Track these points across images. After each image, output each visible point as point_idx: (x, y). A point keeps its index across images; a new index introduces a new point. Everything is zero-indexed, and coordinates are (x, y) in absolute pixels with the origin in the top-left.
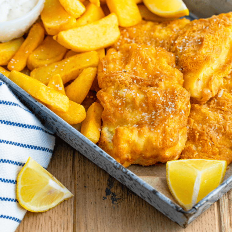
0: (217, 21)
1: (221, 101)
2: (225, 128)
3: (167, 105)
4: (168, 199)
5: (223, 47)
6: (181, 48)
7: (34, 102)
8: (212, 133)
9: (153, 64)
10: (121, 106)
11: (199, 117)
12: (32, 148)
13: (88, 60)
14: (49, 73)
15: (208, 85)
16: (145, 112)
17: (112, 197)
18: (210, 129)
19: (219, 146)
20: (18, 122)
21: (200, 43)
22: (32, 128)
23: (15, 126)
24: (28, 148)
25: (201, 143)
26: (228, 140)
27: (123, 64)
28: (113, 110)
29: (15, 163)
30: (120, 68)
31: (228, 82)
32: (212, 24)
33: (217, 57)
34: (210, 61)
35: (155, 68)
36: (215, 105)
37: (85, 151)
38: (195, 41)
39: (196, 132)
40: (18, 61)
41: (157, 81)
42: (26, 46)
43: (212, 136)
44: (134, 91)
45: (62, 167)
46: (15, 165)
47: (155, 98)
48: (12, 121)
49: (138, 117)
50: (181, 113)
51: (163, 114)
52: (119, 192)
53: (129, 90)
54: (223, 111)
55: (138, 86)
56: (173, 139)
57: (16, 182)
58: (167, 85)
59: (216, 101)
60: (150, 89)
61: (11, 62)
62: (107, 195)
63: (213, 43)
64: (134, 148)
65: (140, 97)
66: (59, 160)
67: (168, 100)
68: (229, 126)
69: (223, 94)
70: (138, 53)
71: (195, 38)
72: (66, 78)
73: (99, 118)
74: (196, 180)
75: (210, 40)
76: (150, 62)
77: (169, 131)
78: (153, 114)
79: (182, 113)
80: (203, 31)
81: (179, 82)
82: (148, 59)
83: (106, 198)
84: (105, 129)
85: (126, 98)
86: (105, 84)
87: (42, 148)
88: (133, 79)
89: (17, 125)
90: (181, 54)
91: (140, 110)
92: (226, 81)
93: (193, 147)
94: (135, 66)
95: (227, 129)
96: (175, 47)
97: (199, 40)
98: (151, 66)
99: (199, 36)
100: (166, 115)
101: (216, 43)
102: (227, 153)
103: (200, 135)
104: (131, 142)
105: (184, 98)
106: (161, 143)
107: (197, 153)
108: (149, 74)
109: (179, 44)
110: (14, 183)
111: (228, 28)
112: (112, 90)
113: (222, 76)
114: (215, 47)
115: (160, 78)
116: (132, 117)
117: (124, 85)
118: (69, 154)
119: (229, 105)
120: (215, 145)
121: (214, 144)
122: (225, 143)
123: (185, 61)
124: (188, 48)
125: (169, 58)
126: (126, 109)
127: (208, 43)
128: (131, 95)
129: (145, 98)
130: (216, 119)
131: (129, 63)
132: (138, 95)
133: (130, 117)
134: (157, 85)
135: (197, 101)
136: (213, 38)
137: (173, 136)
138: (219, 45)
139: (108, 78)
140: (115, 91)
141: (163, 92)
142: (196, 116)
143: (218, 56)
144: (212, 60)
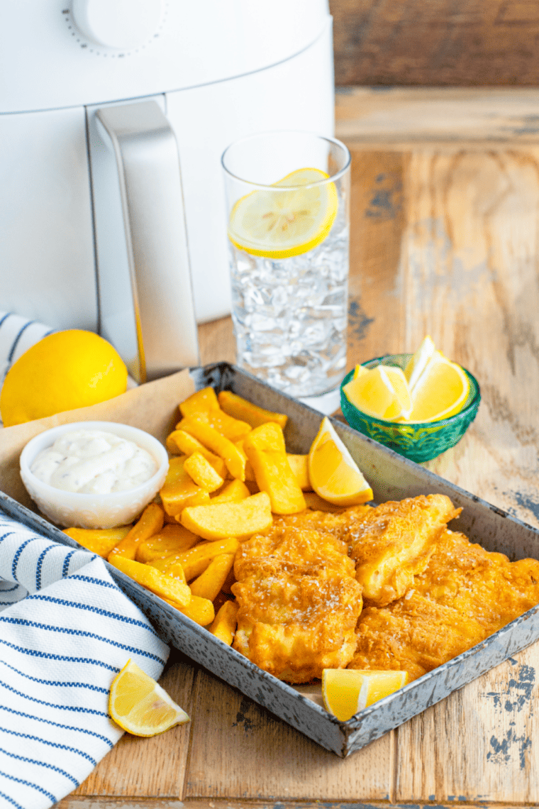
0: (411, 501)
1: (408, 604)
2: (411, 636)
3: (329, 599)
4: (318, 707)
5: (417, 534)
6: (357, 536)
7: (141, 590)
8: (392, 641)
9: (313, 548)
10: (263, 601)
11: (376, 623)
12: (135, 652)
13: (222, 547)
14: (166, 566)
15: (390, 581)
16: (297, 608)
17: (246, 723)
18: (390, 637)
19: (401, 659)
20: (116, 613)
21: (383, 528)
22: (135, 624)
23: (112, 618)
24: (128, 651)
25: (376, 654)
26: (414, 652)
27: (272, 549)
28: (252, 606)
29: (110, 668)
30: (267, 553)
31: (421, 583)
32: (404, 506)
33: (407, 547)
34: (395, 548)
35: (314, 554)
36: (400, 609)
37: (210, 660)
38: (377, 526)
39: (370, 640)
40: (123, 551)
41: (316, 568)
42: (136, 533)
43: (391, 645)
44: (283, 579)
45: (177, 687)
46: (110, 671)
47: (313, 589)
48: (107, 611)
49: (287, 615)
50: (347, 608)
51: (321, 609)
52: (256, 718)
53: (276, 579)
54: (412, 616)
55: (289, 573)
56: (334, 641)
57: (109, 692)
58: (330, 574)
59: (402, 604)
60: (305, 577)
61: (114, 552)
62: (238, 721)
63: (402, 527)
64: (278, 652)
65: (291, 588)
66: (174, 678)
67: (330, 592)
68: (417, 634)
69: (413, 597)
70: (294, 535)
71: (378, 522)
72: (190, 571)
73: (233, 621)
74: (362, 690)
75: (397, 523)
76: (309, 546)
77: (329, 629)
78: (308, 611)
79: (349, 609)
80: (390, 513)
81: (349, 572)
82: (306, 542)
83: (237, 725)
84: (240, 633)
85: (271, 589)
86: (243, 574)
87: (149, 654)
88: (283, 566)
89: (114, 617)
90: (356, 543)
91: (290, 605)
92: (419, 581)
93: (365, 660)
94: (288, 550)
95: (414, 637)
96: (348, 534)
97: (383, 524)
98: (310, 551)
99: (383, 520)
100: (325, 611)
101: (407, 528)
102: (412, 668)
103: (374, 645)
104: (273, 642)
105: (354, 590)
106: (317, 645)
107: (369, 667)
108: (305, 560)
109: (355, 530)
110: (107, 693)
111: (424, 511)
112: (252, 580)
113: (413, 572)
114: (404, 532)
115: (320, 565)
116: (279, 614)
117: (269, 573)
118: (189, 671)
119: (420, 609)
120: (396, 657)
121: (394, 656)
122: (411, 656)
123: (360, 550)
124: (366, 534)
125: (338, 545)
126: (271, 605)
127: (395, 526)
128: (278, 585)
129: (298, 589)
130: (399, 625)
131: (280, 547)
132: (288, 585)
133: (277, 615)
134: (316, 574)
135: (374, 602)
136: (402, 522)
137: (333, 636)
138: (411, 532)
139: (248, 565)
140: (257, 581)
141: (324, 583)
142: (372, 622)
143: (408, 545)
144: (397, 547)
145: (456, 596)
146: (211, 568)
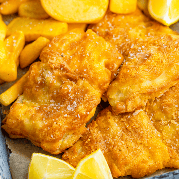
1: (132, 119)
2: (114, 146)
3: (71, 103)
6: (132, 55)
8: (101, 145)
9: (88, 60)
11: (103, 125)
13: (51, 30)
15: (126, 100)
18: (102, 140)
25: (87, 149)
30: (63, 50)
34: (138, 81)
36: (126, 120)
38: (145, 54)
39: (90, 137)
44: (54, 77)
47: (66, 92)
49: (46, 101)
50: (76, 116)
53: (51, 74)
54: (127, 129)
59: (129, 117)
60: (67, 82)
63: (155, 64)
67: (75, 99)
68: (118, 146)
69: (139, 114)
70: (85, 44)
71: (148, 51)
76: (86, 58)
77: (55, 127)
85: (46, 79)
88: (61, 66)
90: (127, 61)
91: (51, 95)
93: (79, 150)
94: (74, 54)
97: (148, 55)
99: (151, 51)
101: (159, 65)
105: (89, 104)
106: (43, 135)
107: (76, 157)
114: (155, 68)
115: (83, 75)
116: (43, 98)
119: (134, 127)
124: (135, 58)
126: (43, 89)
127: (151, 62)
128: (49, 80)
129: (60, 87)
132: (55, 82)
134: (76, 81)
137: (55, 134)
139: (46, 54)
140: (43, 69)
141: (76, 90)
143: (153, 78)
144: (140, 79)
145: (167, 125)
146: (34, 43)
